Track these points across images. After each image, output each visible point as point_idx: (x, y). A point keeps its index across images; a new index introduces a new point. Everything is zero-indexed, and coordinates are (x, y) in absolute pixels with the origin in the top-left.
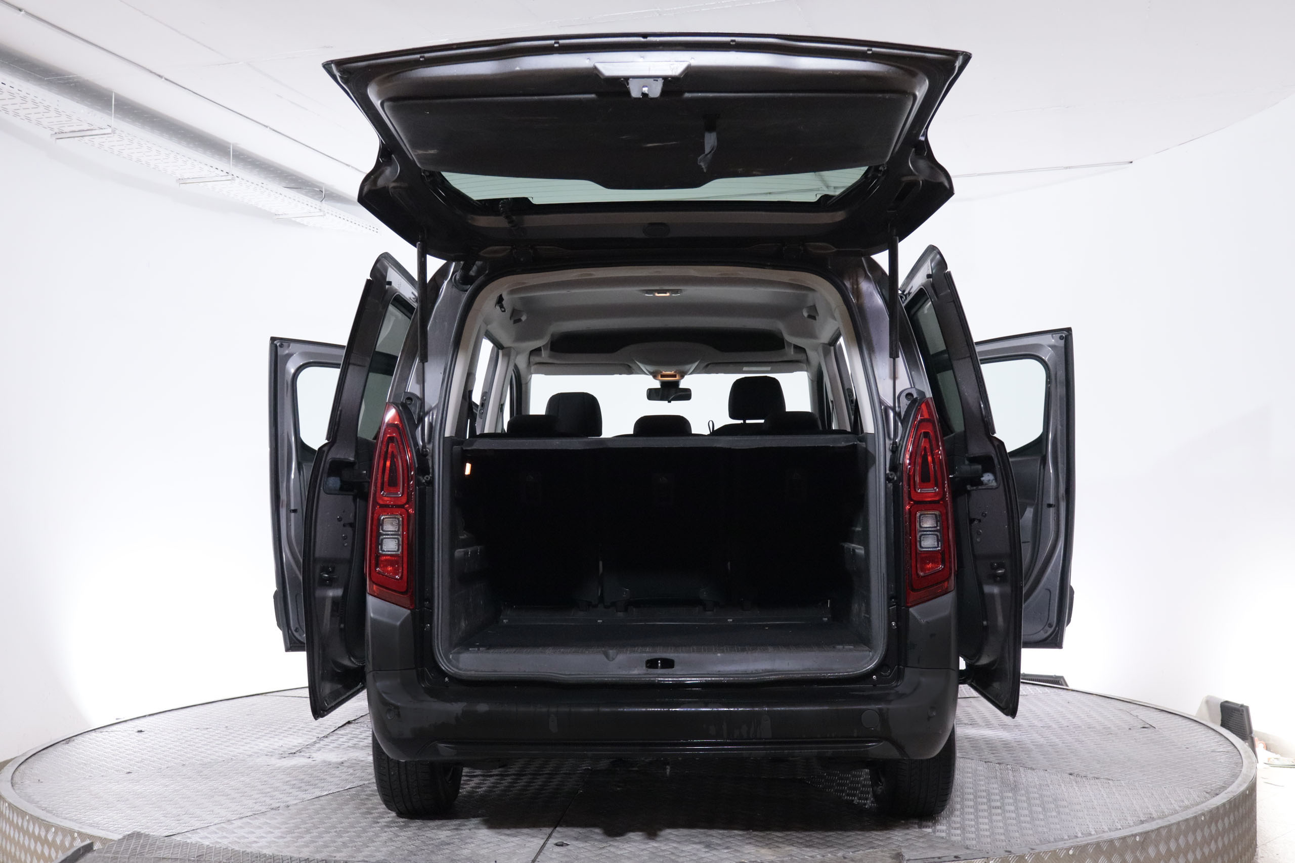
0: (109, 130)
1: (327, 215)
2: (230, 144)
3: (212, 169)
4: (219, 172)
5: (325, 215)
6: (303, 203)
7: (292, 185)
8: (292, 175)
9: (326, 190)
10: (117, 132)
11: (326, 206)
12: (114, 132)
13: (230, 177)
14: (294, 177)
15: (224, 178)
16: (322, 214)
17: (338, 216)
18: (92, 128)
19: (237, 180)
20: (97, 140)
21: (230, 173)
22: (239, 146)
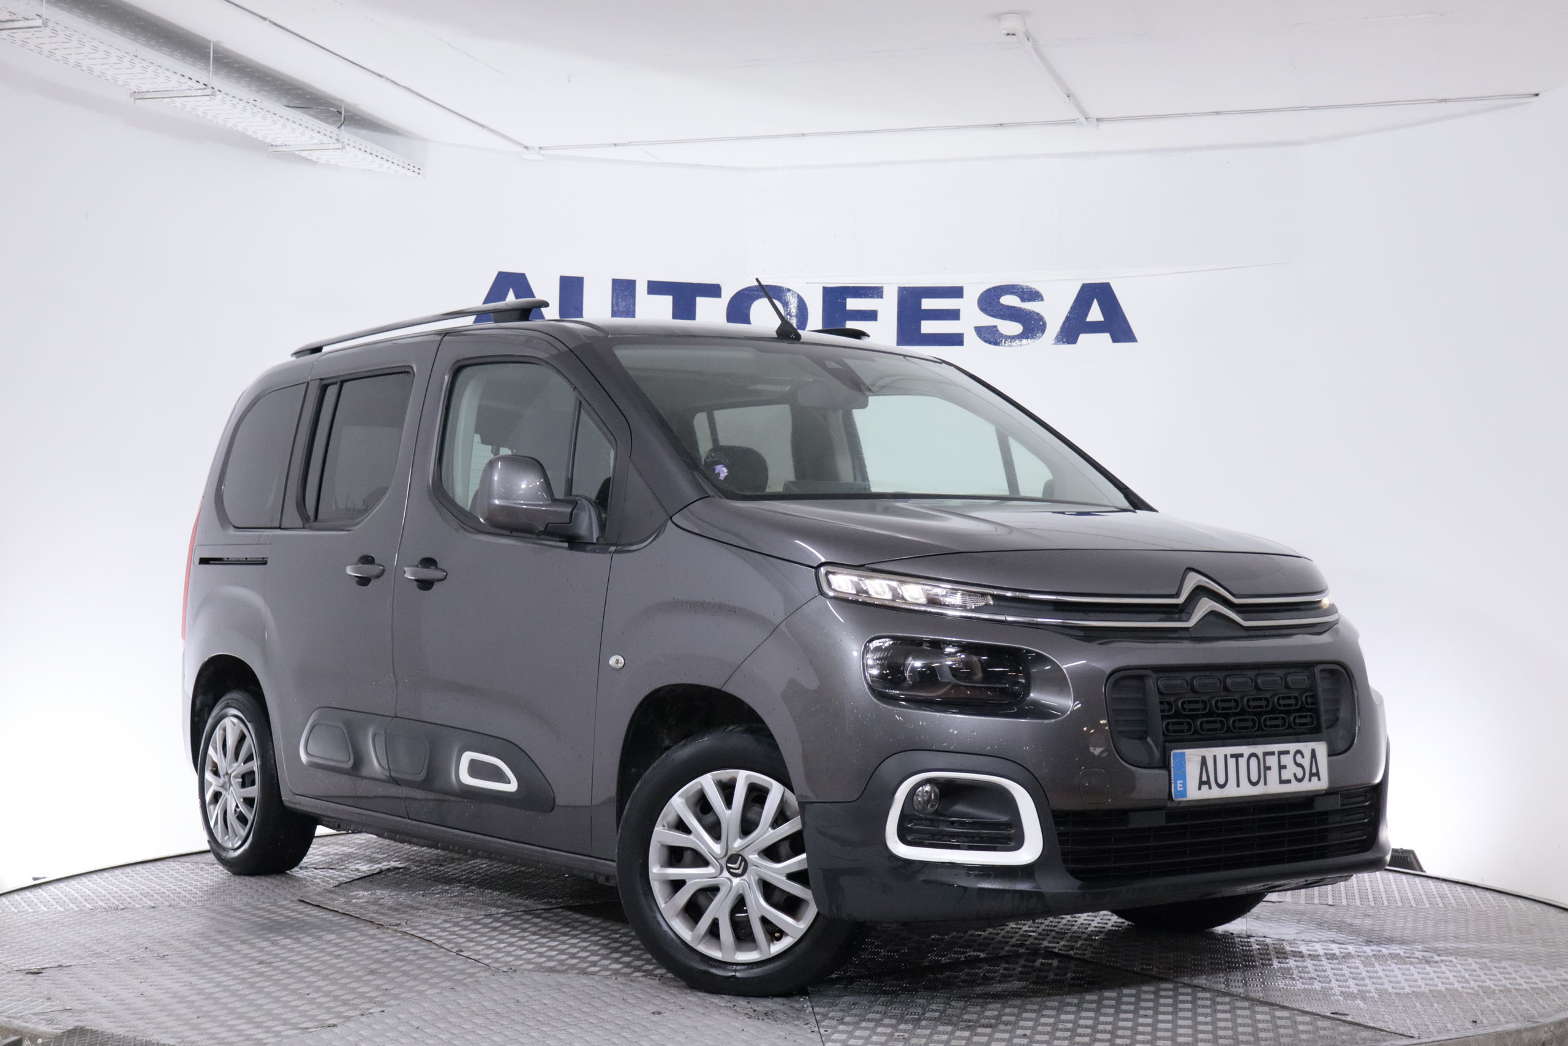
0: (38, 22)
1: (348, 148)
2: (210, 42)
3: (183, 80)
4: (193, 84)
5: (344, 148)
6: (313, 130)
7: (297, 103)
8: (298, 88)
9: (346, 111)
10: (50, 24)
11: (346, 134)
12: (45, 25)
13: (209, 91)
14: (300, 92)
15: (200, 93)
16: (339, 146)
17: (363, 149)
18: (14, 17)
19: (220, 96)
20: (20, 35)
21: (210, 86)
22: (222, 44)
